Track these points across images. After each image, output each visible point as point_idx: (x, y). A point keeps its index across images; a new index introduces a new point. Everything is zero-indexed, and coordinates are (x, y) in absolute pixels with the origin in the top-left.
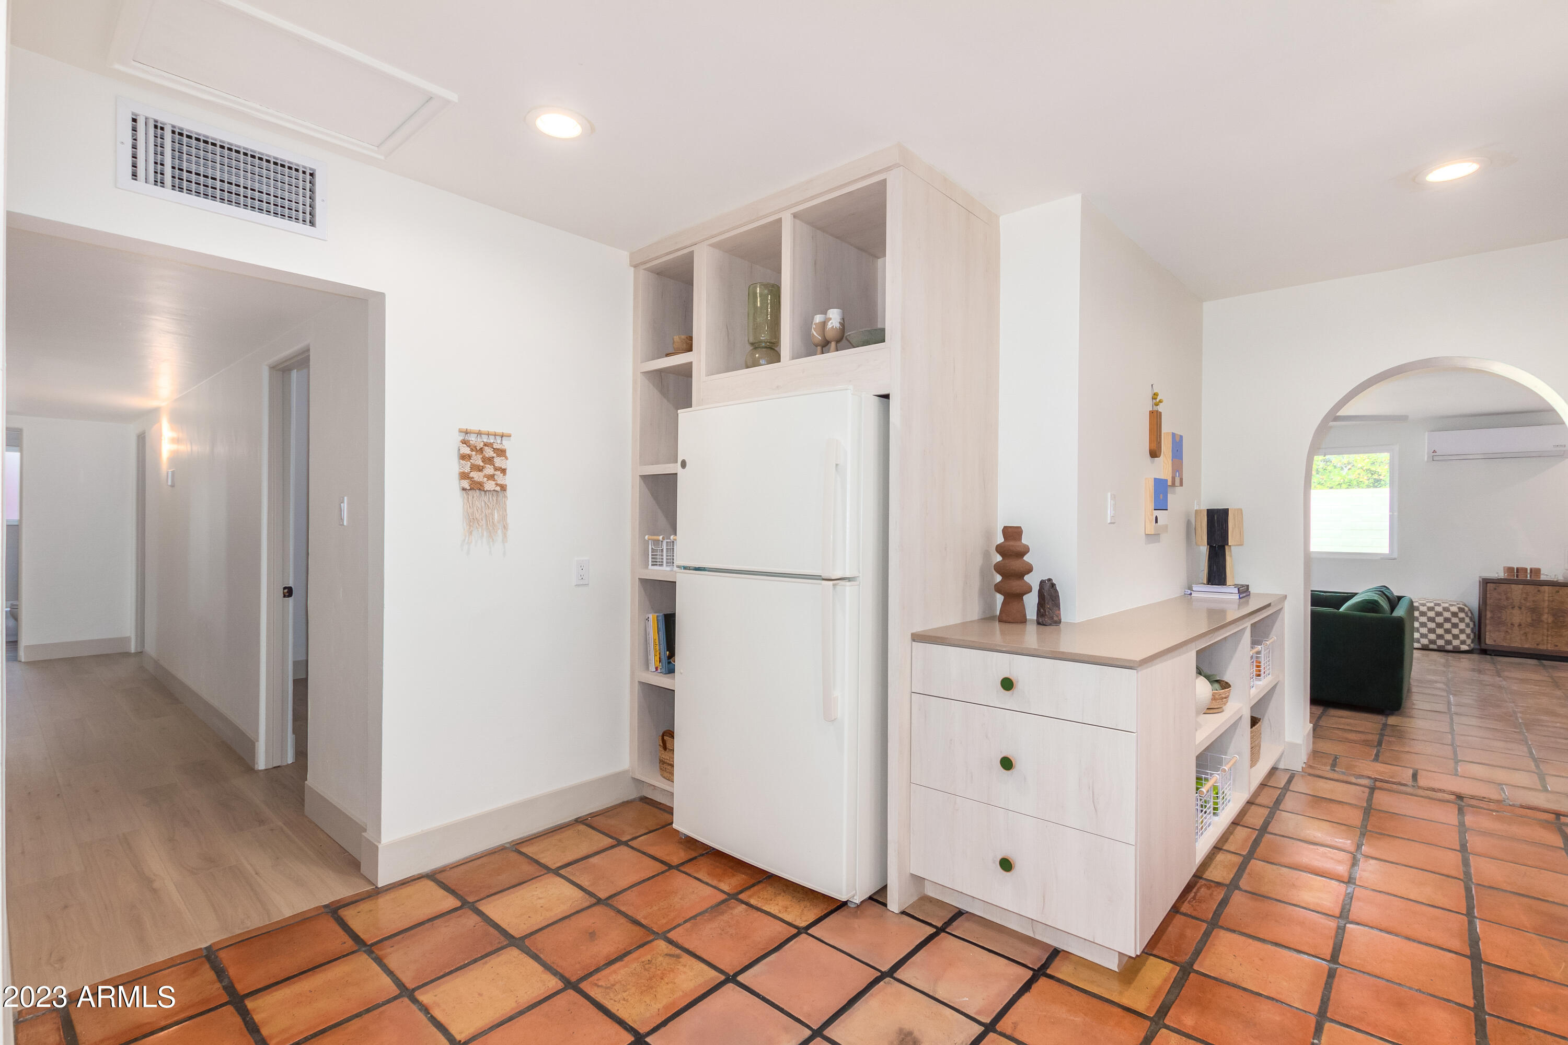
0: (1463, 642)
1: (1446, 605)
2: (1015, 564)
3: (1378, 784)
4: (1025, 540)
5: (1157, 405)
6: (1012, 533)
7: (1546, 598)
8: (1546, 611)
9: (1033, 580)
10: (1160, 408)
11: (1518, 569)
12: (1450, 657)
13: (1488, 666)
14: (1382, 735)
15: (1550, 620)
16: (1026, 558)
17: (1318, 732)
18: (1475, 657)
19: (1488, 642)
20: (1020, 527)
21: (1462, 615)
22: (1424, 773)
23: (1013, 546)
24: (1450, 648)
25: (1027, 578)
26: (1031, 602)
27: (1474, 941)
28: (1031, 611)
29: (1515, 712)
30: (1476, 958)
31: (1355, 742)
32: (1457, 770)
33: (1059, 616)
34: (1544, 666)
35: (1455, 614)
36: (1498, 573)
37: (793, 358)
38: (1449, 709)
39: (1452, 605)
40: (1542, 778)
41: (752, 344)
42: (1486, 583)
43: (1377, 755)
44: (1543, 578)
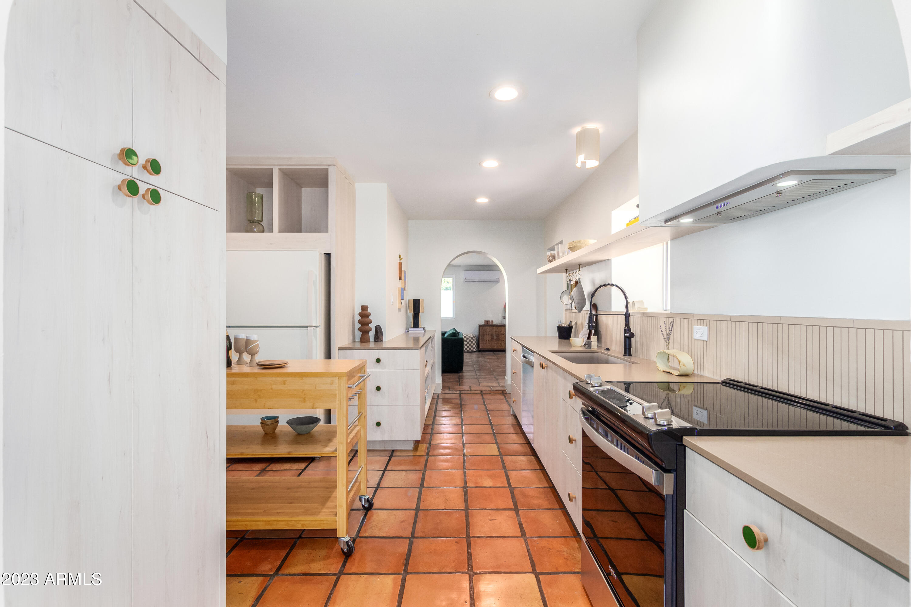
0: (474, 348)
1: (469, 335)
2: (366, 320)
3: (462, 392)
4: (369, 311)
5: (400, 260)
6: (364, 308)
7: (495, 331)
8: (495, 335)
9: (372, 326)
10: (402, 261)
11: (488, 321)
12: (470, 354)
13: (481, 355)
14: (459, 379)
15: (496, 338)
16: (370, 317)
17: (444, 381)
18: (477, 353)
19: (480, 348)
20: (367, 306)
21: (474, 338)
22: (473, 387)
23: (366, 313)
24: (470, 351)
25: (370, 325)
26: (372, 334)
27: (490, 421)
28: (372, 338)
29: (490, 368)
30: (491, 424)
31: (453, 382)
32: (480, 385)
33: (382, 338)
34: (494, 354)
35: (472, 338)
36: (483, 323)
37: (279, 232)
38: (474, 369)
39: (471, 335)
40: (498, 383)
41: (249, 220)
42: (480, 326)
43: (460, 384)
44: (494, 324)
